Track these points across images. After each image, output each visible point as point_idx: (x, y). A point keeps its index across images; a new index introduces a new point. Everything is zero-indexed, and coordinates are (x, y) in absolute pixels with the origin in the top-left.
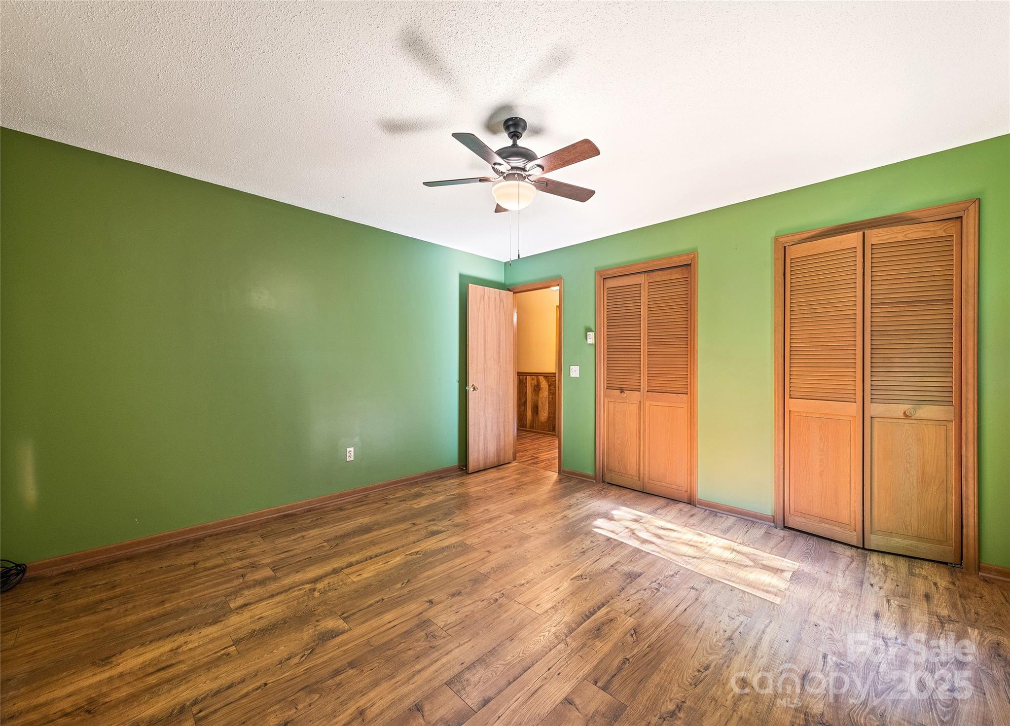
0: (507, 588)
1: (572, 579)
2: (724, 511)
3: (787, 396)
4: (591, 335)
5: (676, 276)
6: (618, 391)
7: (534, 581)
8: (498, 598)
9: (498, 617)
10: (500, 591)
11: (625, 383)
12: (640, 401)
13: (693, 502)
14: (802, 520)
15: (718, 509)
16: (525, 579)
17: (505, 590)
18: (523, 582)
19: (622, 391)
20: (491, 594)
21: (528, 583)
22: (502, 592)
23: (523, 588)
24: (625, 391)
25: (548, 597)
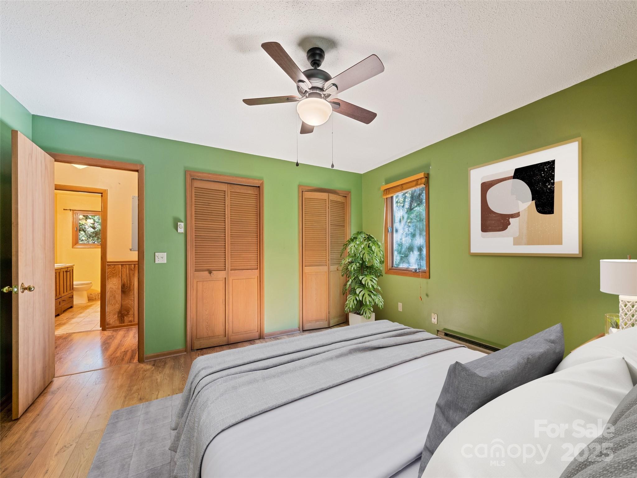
2: (278, 335)
3: (304, 266)
4: (181, 225)
5: (250, 192)
6: (207, 273)
11: (212, 265)
12: (225, 278)
13: (262, 336)
14: (310, 324)
15: (275, 335)
19: (210, 272)
24: (213, 272)
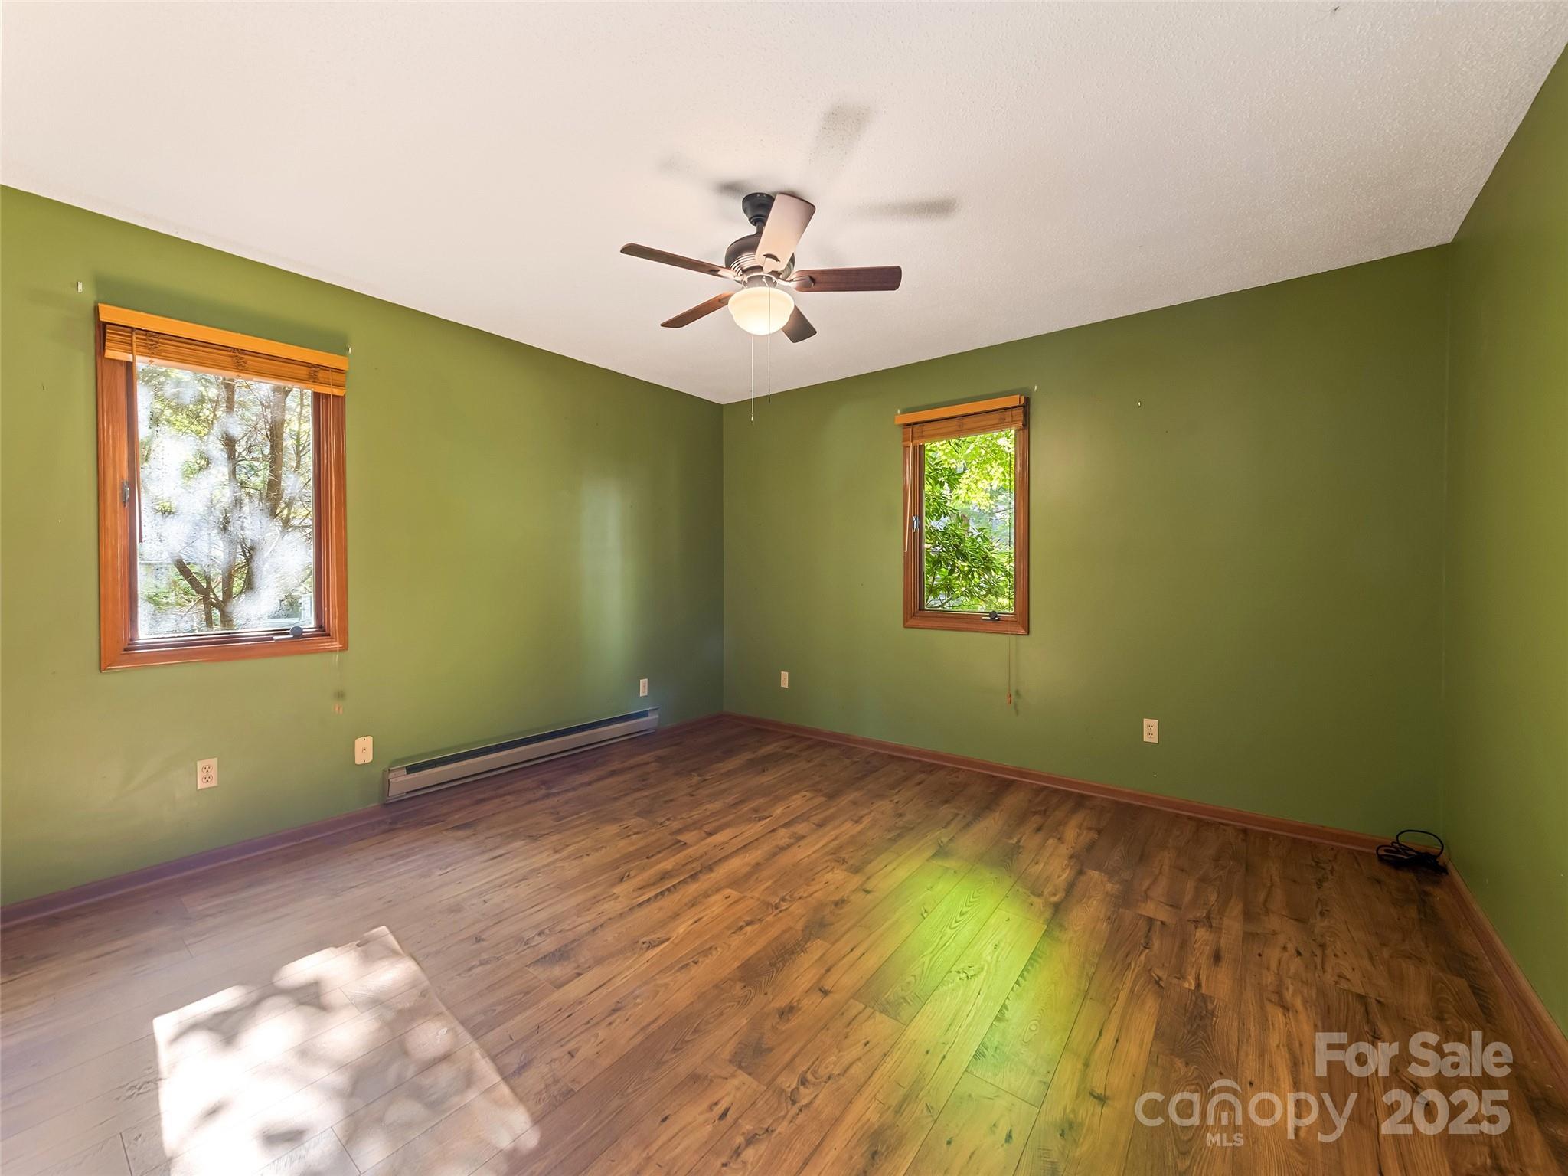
0: (771, 916)
1: (668, 939)
7: (730, 932)
8: (782, 903)
9: (775, 882)
10: (781, 911)
16: (746, 934)
17: (774, 914)
18: (749, 929)
20: (792, 907)
21: (741, 928)
22: (778, 911)
23: (747, 918)
25: (713, 909)
